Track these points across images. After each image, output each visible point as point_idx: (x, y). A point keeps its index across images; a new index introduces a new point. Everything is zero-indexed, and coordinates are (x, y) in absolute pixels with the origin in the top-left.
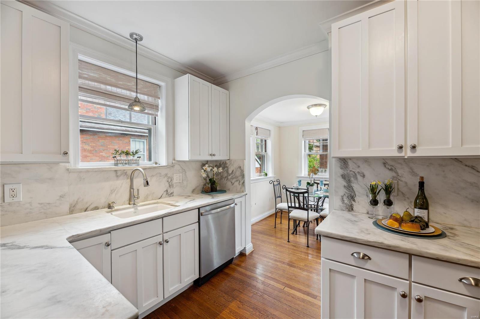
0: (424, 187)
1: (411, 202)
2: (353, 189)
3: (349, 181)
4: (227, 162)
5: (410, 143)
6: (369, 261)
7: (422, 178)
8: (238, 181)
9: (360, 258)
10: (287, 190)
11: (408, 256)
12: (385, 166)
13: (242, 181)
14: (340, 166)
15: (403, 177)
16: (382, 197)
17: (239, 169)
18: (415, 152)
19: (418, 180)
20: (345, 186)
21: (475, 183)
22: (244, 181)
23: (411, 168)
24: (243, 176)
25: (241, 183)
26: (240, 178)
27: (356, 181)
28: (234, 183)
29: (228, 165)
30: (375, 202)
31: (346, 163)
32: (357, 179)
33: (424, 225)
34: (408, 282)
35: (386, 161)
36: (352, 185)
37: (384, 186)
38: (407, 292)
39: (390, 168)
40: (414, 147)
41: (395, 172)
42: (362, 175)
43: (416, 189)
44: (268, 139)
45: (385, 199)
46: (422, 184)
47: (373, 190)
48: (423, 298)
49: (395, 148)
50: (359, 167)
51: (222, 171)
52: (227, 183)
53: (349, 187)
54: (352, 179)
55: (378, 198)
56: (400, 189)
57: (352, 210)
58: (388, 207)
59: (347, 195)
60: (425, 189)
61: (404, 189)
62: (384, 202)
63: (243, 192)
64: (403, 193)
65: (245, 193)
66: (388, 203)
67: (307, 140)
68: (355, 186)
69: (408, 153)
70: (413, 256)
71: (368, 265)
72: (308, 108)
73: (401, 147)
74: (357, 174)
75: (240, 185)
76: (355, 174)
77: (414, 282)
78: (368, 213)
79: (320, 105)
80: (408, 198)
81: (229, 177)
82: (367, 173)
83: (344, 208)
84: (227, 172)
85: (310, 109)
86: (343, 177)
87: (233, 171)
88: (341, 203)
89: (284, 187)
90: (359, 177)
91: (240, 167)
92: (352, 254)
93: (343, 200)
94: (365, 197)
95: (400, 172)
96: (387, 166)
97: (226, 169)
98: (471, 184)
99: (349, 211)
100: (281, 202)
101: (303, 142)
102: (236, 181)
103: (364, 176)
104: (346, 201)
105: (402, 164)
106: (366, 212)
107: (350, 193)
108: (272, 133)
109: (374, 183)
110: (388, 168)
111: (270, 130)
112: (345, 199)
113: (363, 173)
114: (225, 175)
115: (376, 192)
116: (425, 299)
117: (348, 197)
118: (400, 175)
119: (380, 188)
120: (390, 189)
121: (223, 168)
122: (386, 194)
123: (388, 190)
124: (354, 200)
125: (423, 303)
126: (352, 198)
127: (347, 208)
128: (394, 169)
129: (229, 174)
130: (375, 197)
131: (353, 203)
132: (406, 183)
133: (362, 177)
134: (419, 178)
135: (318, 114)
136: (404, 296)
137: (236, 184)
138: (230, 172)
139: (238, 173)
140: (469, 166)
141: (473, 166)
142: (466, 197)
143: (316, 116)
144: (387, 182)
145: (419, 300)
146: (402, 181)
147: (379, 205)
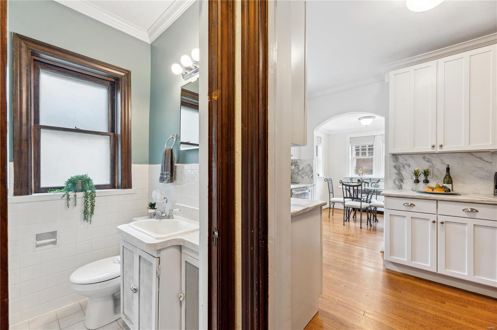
0: (449, 171)
1: (441, 181)
2: (402, 175)
3: (399, 170)
4: (298, 161)
5: (439, 144)
6: (414, 207)
7: (448, 165)
8: (308, 176)
9: (408, 206)
10: (343, 184)
11: (436, 201)
12: (424, 159)
13: (311, 175)
14: (393, 160)
15: (436, 166)
16: (422, 178)
17: (308, 166)
18: (442, 149)
19: (446, 167)
20: (396, 173)
21: (481, 167)
22: (313, 175)
23: (442, 160)
24: (312, 171)
25: (310, 177)
26: (309, 173)
27: (404, 170)
28: (304, 177)
29: (298, 164)
30: (417, 181)
31: (397, 158)
32: (404, 168)
33: (447, 190)
34: (436, 215)
35: (425, 156)
36: (401, 172)
37: (423, 172)
38: (436, 220)
39: (427, 160)
40: (441, 146)
41: (431, 163)
42: (408, 165)
43: (445, 173)
44: (319, 145)
45: (424, 179)
46: (448, 169)
47: (416, 174)
48: (444, 222)
49: (430, 147)
50: (406, 160)
51: (294, 168)
52: (297, 177)
53: (399, 174)
54: (402, 168)
55: (419, 179)
56: (435, 174)
57: (402, 188)
58: (426, 184)
59: (397, 179)
60: (450, 172)
61: (437, 173)
62: (423, 181)
63: (312, 183)
64: (436, 176)
65: (313, 184)
66: (426, 181)
67: (354, 146)
68: (404, 173)
69: (438, 150)
70: (438, 201)
71: (413, 209)
72: (359, 119)
73: (433, 146)
74: (405, 165)
75: (309, 178)
76: (404, 165)
77: (439, 215)
78: (412, 190)
79: (370, 117)
80: (440, 179)
81: (300, 173)
82: (411, 164)
83: (396, 188)
84: (298, 169)
85: (361, 120)
86: (395, 167)
87: (303, 168)
88: (393, 185)
89: (341, 181)
90: (406, 167)
91: (310, 165)
92: (404, 205)
93: (395, 183)
94: (411, 180)
95: (434, 162)
96: (425, 159)
97: (297, 166)
98: (480, 168)
99: (399, 189)
100: (333, 197)
101: (351, 147)
102: (306, 175)
103: (410, 166)
104: (397, 183)
105: (435, 158)
106: (411, 189)
107: (400, 177)
108: (323, 140)
109: (416, 169)
110: (426, 161)
111: (320, 138)
112: (396, 182)
113: (409, 164)
114: (296, 171)
115: (418, 175)
116: (445, 223)
117: (398, 180)
118: (434, 165)
119: (420, 172)
120: (427, 173)
121: (295, 166)
122: (425, 176)
123: (426, 173)
124: (403, 182)
125: (444, 224)
126: (402, 180)
127: (398, 188)
128: (430, 161)
129: (299, 171)
130: (418, 178)
131: (402, 183)
132: (438, 169)
133: (408, 167)
134: (446, 165)
135: (368, 124)
136: (434, 222)
137: (306, 177)
138: (301, 168)
139: (308, 169)
140: (478, 158)
141: (480, 157)
142: (477, 176)
143: (366, 126)
144: (426, 169)
145: (442, 223)
146: (435, 168)
147: (420, 183)
